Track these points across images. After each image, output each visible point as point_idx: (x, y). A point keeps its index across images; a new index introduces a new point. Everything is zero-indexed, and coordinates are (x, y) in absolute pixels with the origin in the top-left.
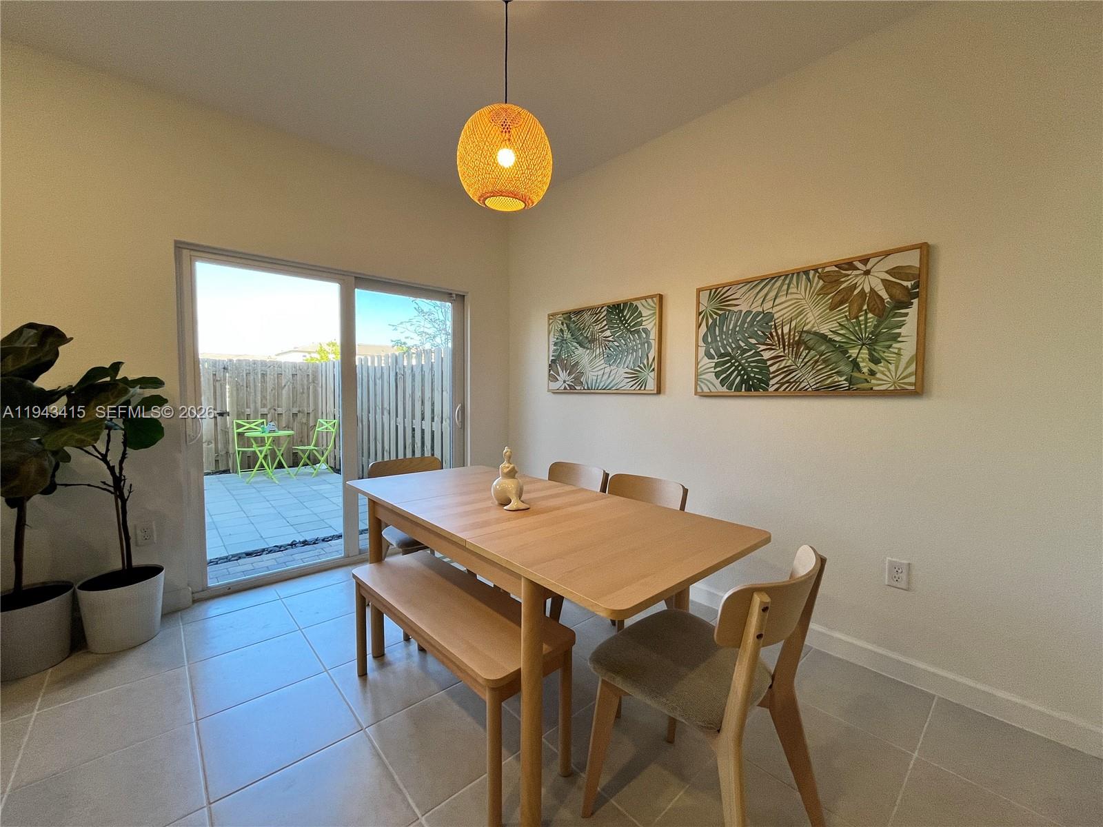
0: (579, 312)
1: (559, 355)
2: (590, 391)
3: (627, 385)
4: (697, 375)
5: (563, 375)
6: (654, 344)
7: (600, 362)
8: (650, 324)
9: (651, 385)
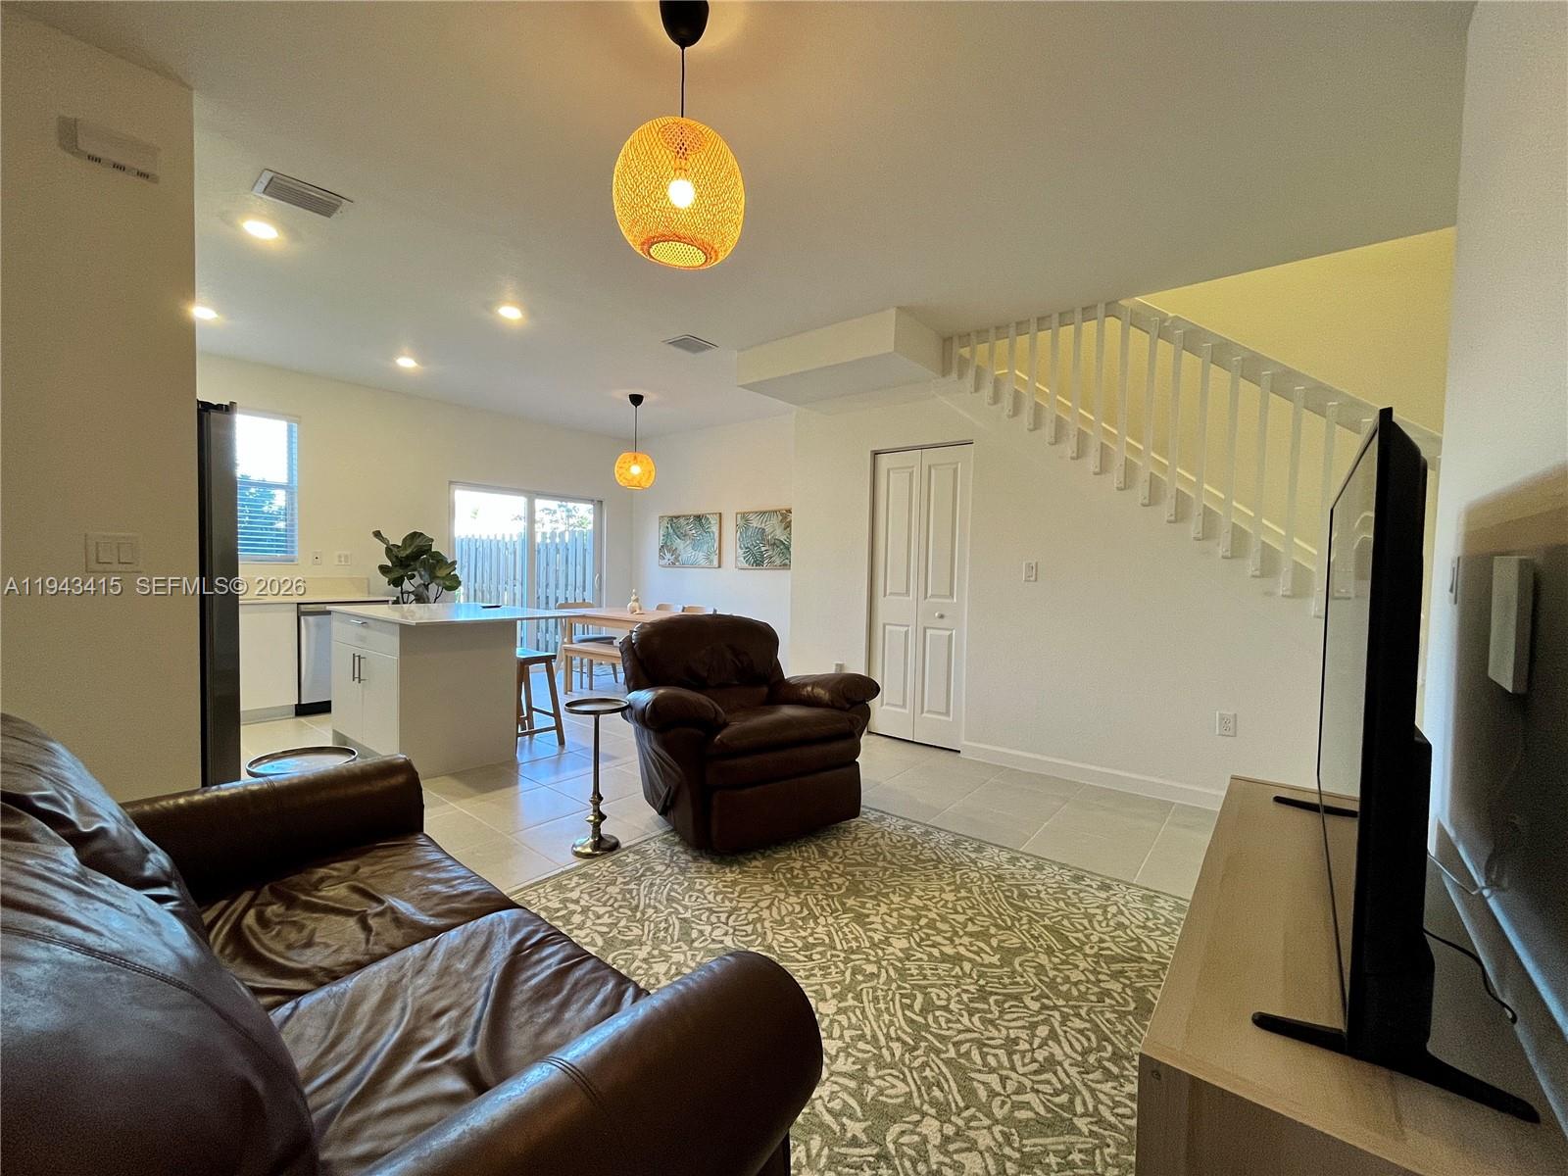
0: (677, 517)
1: (666, 543)
2: (684, 565)
3: (703, 562)
4: (736, 558)
5: (668, 556)
6: (717, 539)
7: (690, 548)
8: (715, 529)
9: (716, 563)
